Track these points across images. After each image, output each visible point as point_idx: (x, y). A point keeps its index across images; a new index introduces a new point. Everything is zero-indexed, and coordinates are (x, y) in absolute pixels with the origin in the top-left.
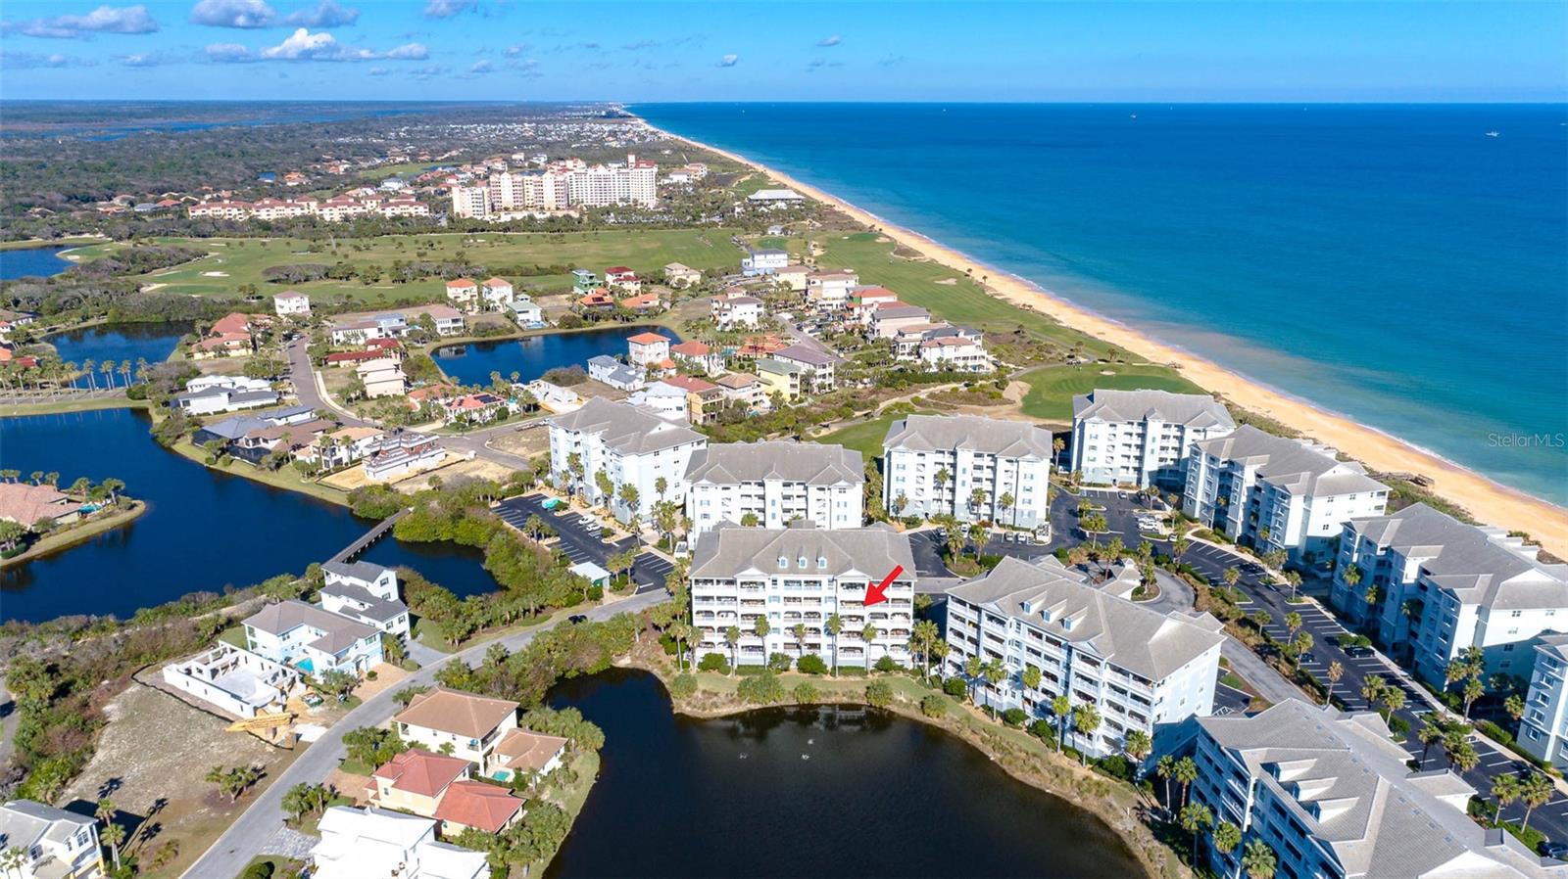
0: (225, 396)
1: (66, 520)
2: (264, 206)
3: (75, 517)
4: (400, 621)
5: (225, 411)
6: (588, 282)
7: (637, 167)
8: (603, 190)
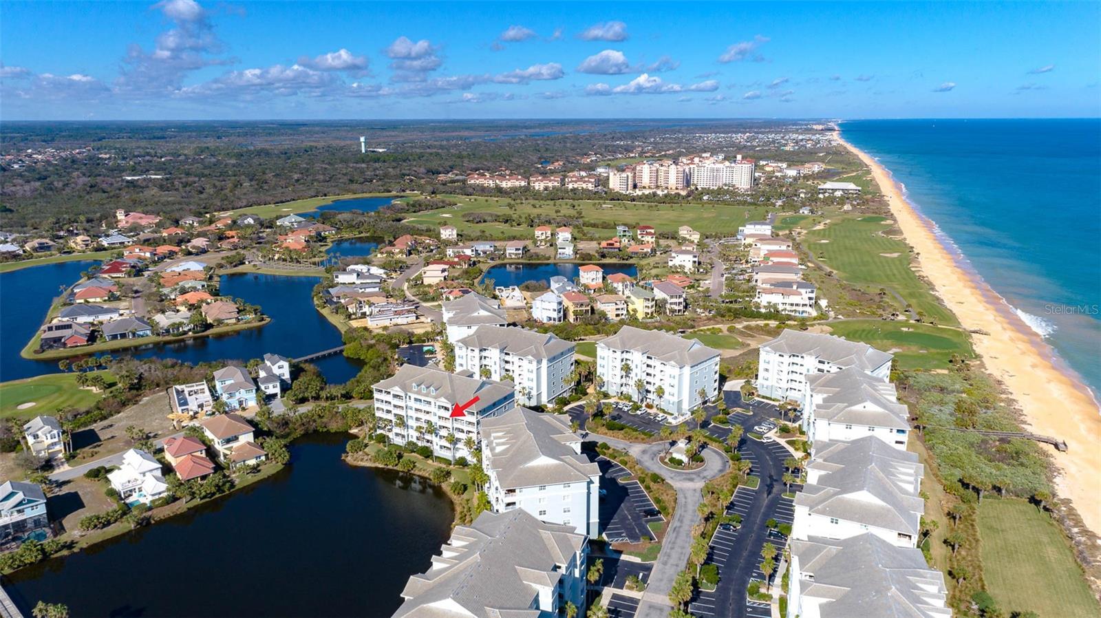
0: (355, 275)
1: (229, 321)
2: (537, 181)
3: (234, 321)
4: (274, 387)
5: (354, 283)
6: (622, 234)
7: (741, 163)
8: (715, 178)
